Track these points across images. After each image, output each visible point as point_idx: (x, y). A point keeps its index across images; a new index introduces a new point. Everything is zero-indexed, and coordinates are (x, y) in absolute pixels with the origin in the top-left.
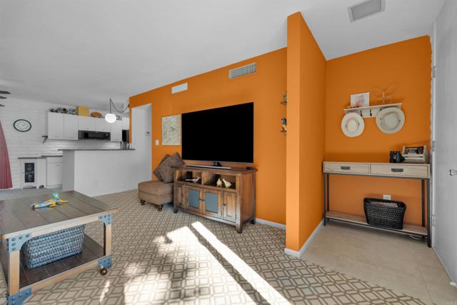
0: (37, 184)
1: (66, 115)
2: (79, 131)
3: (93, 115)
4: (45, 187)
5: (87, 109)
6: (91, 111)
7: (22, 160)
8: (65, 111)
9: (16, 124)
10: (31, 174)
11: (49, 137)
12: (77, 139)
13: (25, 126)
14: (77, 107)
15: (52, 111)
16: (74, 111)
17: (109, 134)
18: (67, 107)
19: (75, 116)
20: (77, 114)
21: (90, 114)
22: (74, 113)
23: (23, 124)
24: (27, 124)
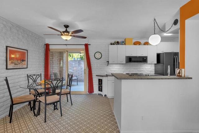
0: (103, 93)
1: (119, 46)
2: (126, 56)
3: (135, 44)
4: (107, 96)
5: (131, 39)
6: (134, 41)
7: (98, 77)
8: (118, 43)
9: (95, 55)
10: (101, 86)
11: (109, 62)
12: (125, 63)
13: (99, 56)
14: (125, 40)
15: (111, 44)
16: (123, 42)
17: (146, 57)
18: (119, 41)
19: (124, 46)
20: (125, 44)
21: (133, 43)
22: (123, 43)
23: (98, 54)
24: (100, 54)
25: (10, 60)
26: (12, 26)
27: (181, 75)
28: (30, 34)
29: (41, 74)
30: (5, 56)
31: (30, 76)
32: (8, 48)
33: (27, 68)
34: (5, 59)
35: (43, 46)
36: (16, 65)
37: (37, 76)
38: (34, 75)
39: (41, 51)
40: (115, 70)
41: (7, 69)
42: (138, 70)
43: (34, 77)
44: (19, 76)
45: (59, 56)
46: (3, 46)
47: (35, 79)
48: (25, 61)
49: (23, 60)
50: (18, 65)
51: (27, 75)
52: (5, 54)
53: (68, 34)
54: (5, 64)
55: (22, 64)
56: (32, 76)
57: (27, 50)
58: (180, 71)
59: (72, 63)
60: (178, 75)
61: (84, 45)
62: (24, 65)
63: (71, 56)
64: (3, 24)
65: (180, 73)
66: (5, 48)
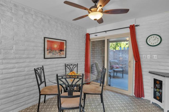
9: (148, 40)
23: (154, 38)
24: (158, 38)
25: (47, 50)
26: (50, 18)
28: (70, 25)
29: (77, 64)
30: (43, 46)
31: (68, 65)
32: (45, 39)
33: (66, 57)
34: (43, 49)
35: (84, 37)
36: (54, 54)
37: (74, 65)
38: (71, 64)
39: (81, 41)
41: (45, 58)
43: (71, 67)
44: (57, 65)
45: (102, 46)
46: (41, 38)
47: (71, 69)
48: (64, 51)
49: (61, 50)
50: (56, 54)
51: (65, 64)
52: (43, 44)
53: (96, 9)
54: (43, 53)
55: (60, 53)
56: (69, 66)
57: (66, 41)
59: (119, 52)
61: (129, 28)
62: (62, 55)
63: (118, 46)
64: (41, 17)
66: (43, 39)
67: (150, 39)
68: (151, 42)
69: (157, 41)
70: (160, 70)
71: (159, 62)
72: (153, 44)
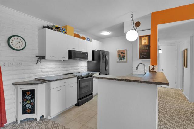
2: (68, 51)
4: (45, 117)
7: (19, 87)
8: (57, 29)
9: (11, 41)
10: (30, 103)
12: (67, 59)
19: (65, 35)
22: (64, 32)
23: (18, 40)
24: (22, 42)
27: (155, 70)
40: (49, 70)
42: (75, 68)
58: (154, 67)
60: (152, 71)
65: (154, 69)
67: (13, 40)
68: (14, 45)
69: (21, 45)
70: (24, 79)
71: (23, 70)
72: (17, 47)
